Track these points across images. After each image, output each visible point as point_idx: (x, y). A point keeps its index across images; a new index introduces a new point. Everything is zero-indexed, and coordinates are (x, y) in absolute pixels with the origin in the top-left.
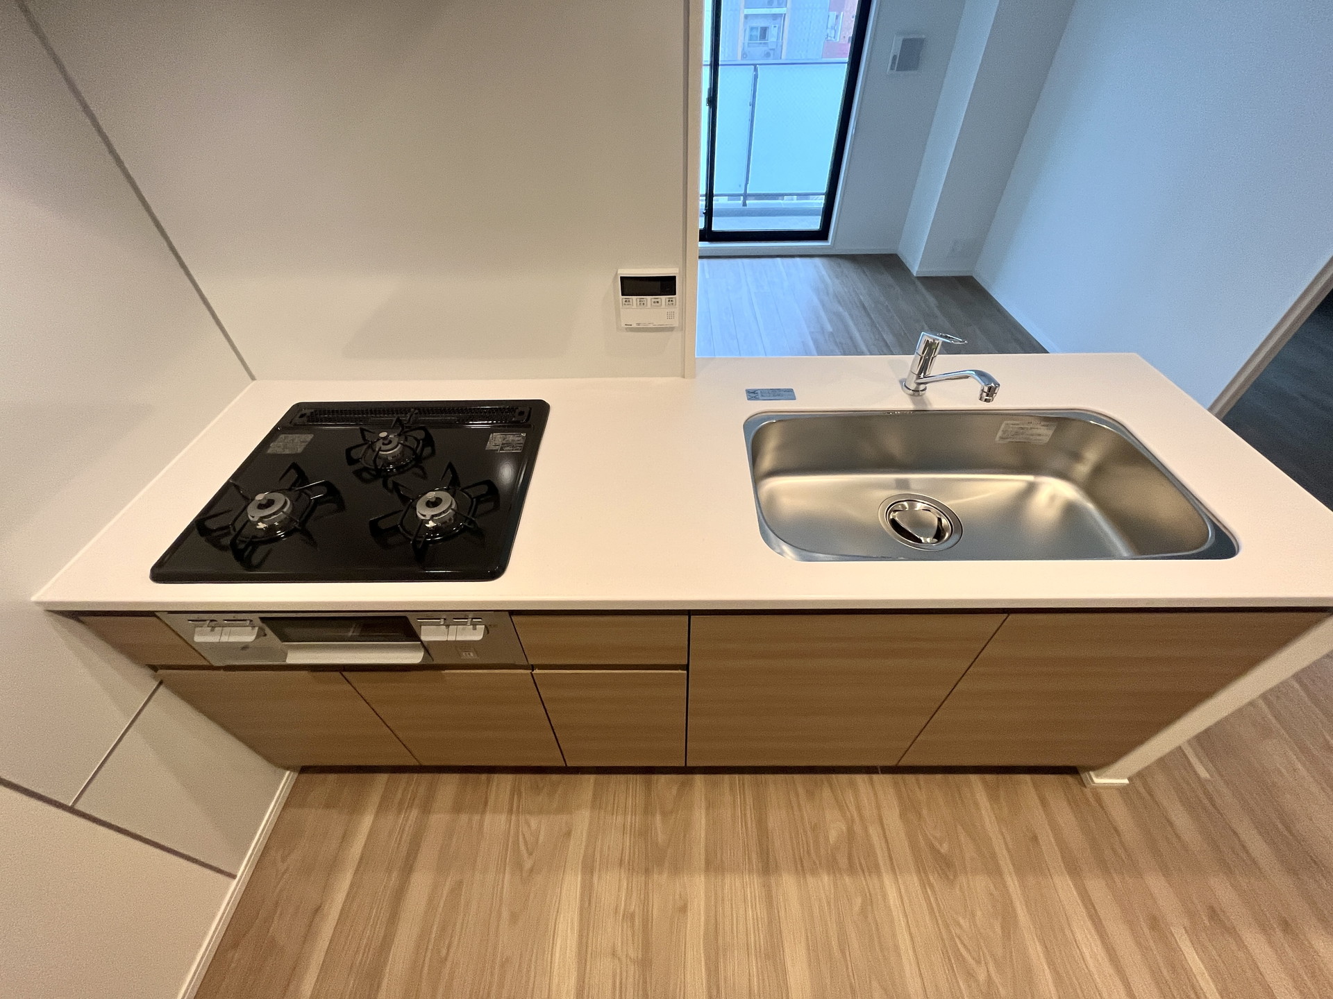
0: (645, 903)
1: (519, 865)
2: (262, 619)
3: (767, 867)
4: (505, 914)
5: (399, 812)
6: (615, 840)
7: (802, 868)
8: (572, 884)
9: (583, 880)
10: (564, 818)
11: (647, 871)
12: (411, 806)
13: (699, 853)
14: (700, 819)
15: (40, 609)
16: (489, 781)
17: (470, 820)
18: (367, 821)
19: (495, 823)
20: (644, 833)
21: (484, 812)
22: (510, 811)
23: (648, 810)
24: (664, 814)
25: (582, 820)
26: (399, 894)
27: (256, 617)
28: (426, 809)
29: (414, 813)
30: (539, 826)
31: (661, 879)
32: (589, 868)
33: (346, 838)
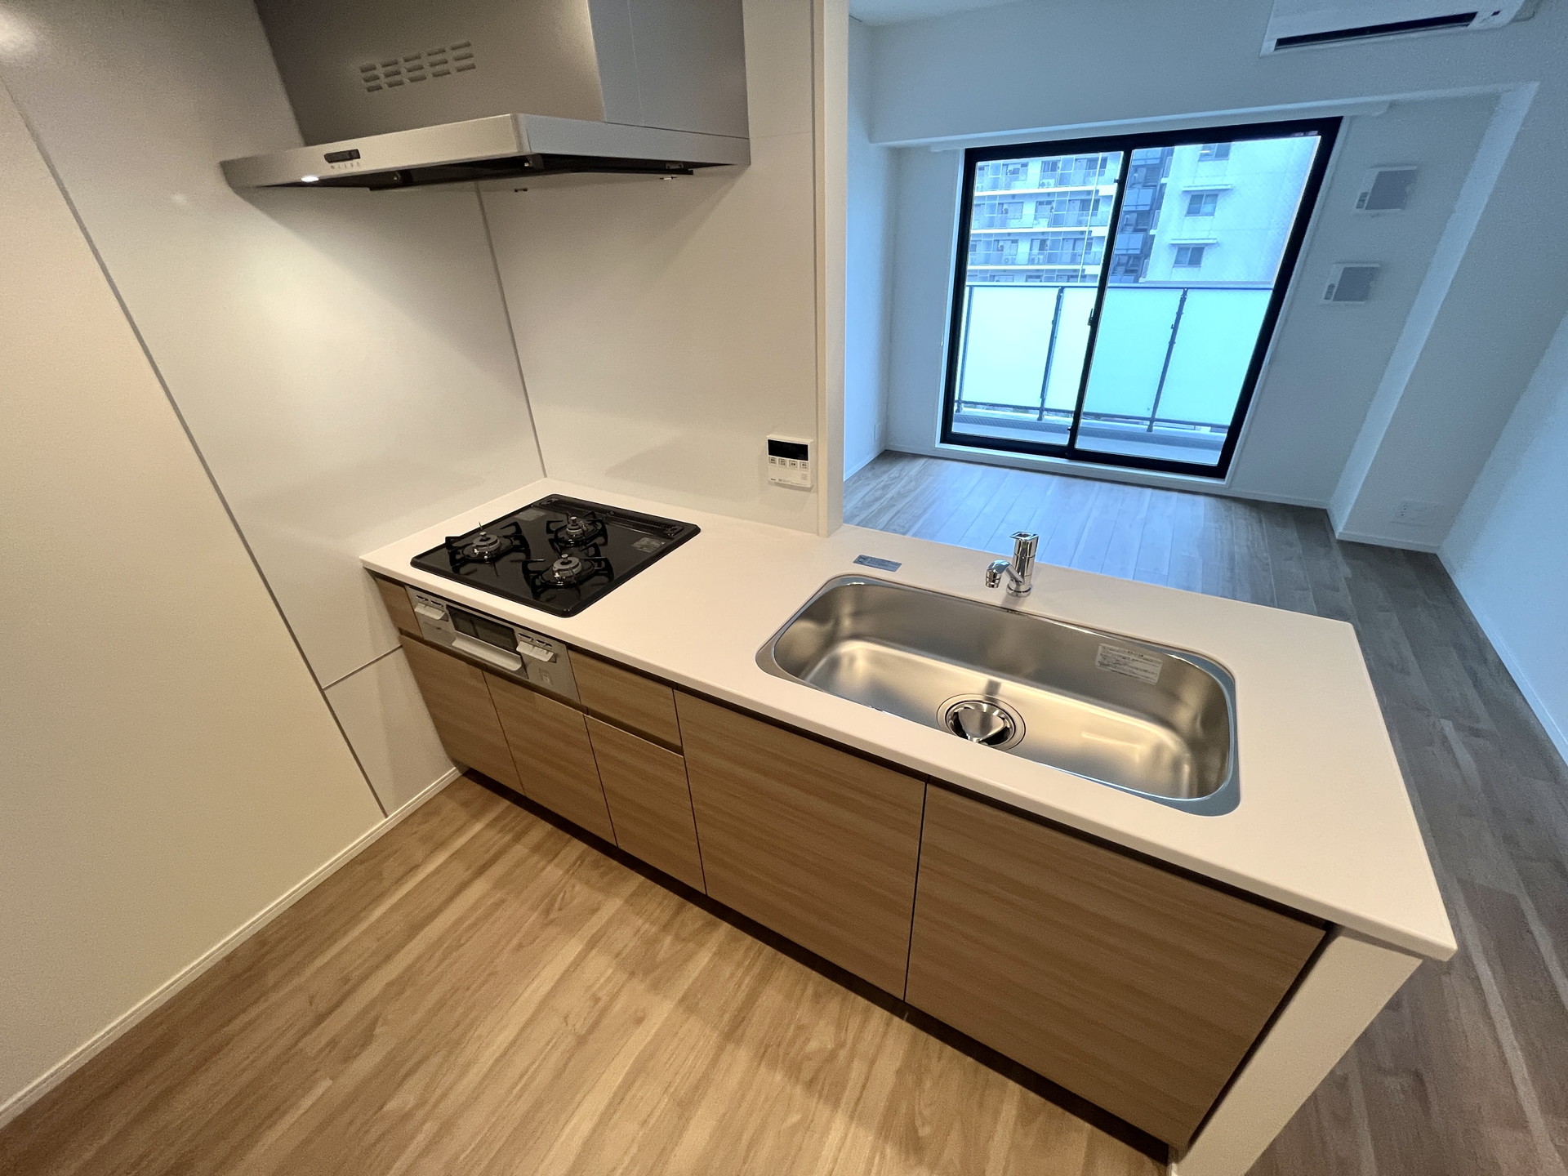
0: (614, 997)
1: (547, 912)
2: (448, 606)
3: (732, 1033)
4: (515, 942)
5: (500, 832)
6: (625, 938)
7: (765, 1054)
8: (572, 948)
9: (583, 950)
10: (600, 897)
11: (632, 974)
12: (510, 831)
13: (683, 984)
14: (704, 958)
15: (361, 565)
16: (569, 841)
17: (537, 863)
18: (478, 827)
19: (553, 873)
20: (651, 943)
21: (550, 861)
22: (568, 871)
23: (665, 928)
24: (677, 937)
25: (612, 906)
26: (464, 886)
27: (445, 603)
28: (517, 839)
29: (509, 837)
30: (580, 893)
31: (639, 986)
32: (592, 944)
33: (459, 831)
